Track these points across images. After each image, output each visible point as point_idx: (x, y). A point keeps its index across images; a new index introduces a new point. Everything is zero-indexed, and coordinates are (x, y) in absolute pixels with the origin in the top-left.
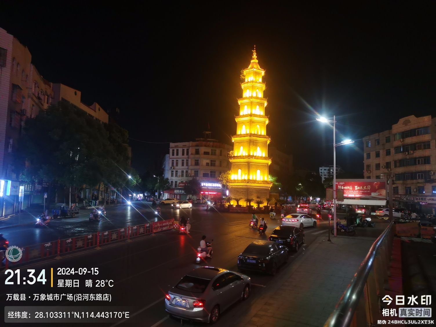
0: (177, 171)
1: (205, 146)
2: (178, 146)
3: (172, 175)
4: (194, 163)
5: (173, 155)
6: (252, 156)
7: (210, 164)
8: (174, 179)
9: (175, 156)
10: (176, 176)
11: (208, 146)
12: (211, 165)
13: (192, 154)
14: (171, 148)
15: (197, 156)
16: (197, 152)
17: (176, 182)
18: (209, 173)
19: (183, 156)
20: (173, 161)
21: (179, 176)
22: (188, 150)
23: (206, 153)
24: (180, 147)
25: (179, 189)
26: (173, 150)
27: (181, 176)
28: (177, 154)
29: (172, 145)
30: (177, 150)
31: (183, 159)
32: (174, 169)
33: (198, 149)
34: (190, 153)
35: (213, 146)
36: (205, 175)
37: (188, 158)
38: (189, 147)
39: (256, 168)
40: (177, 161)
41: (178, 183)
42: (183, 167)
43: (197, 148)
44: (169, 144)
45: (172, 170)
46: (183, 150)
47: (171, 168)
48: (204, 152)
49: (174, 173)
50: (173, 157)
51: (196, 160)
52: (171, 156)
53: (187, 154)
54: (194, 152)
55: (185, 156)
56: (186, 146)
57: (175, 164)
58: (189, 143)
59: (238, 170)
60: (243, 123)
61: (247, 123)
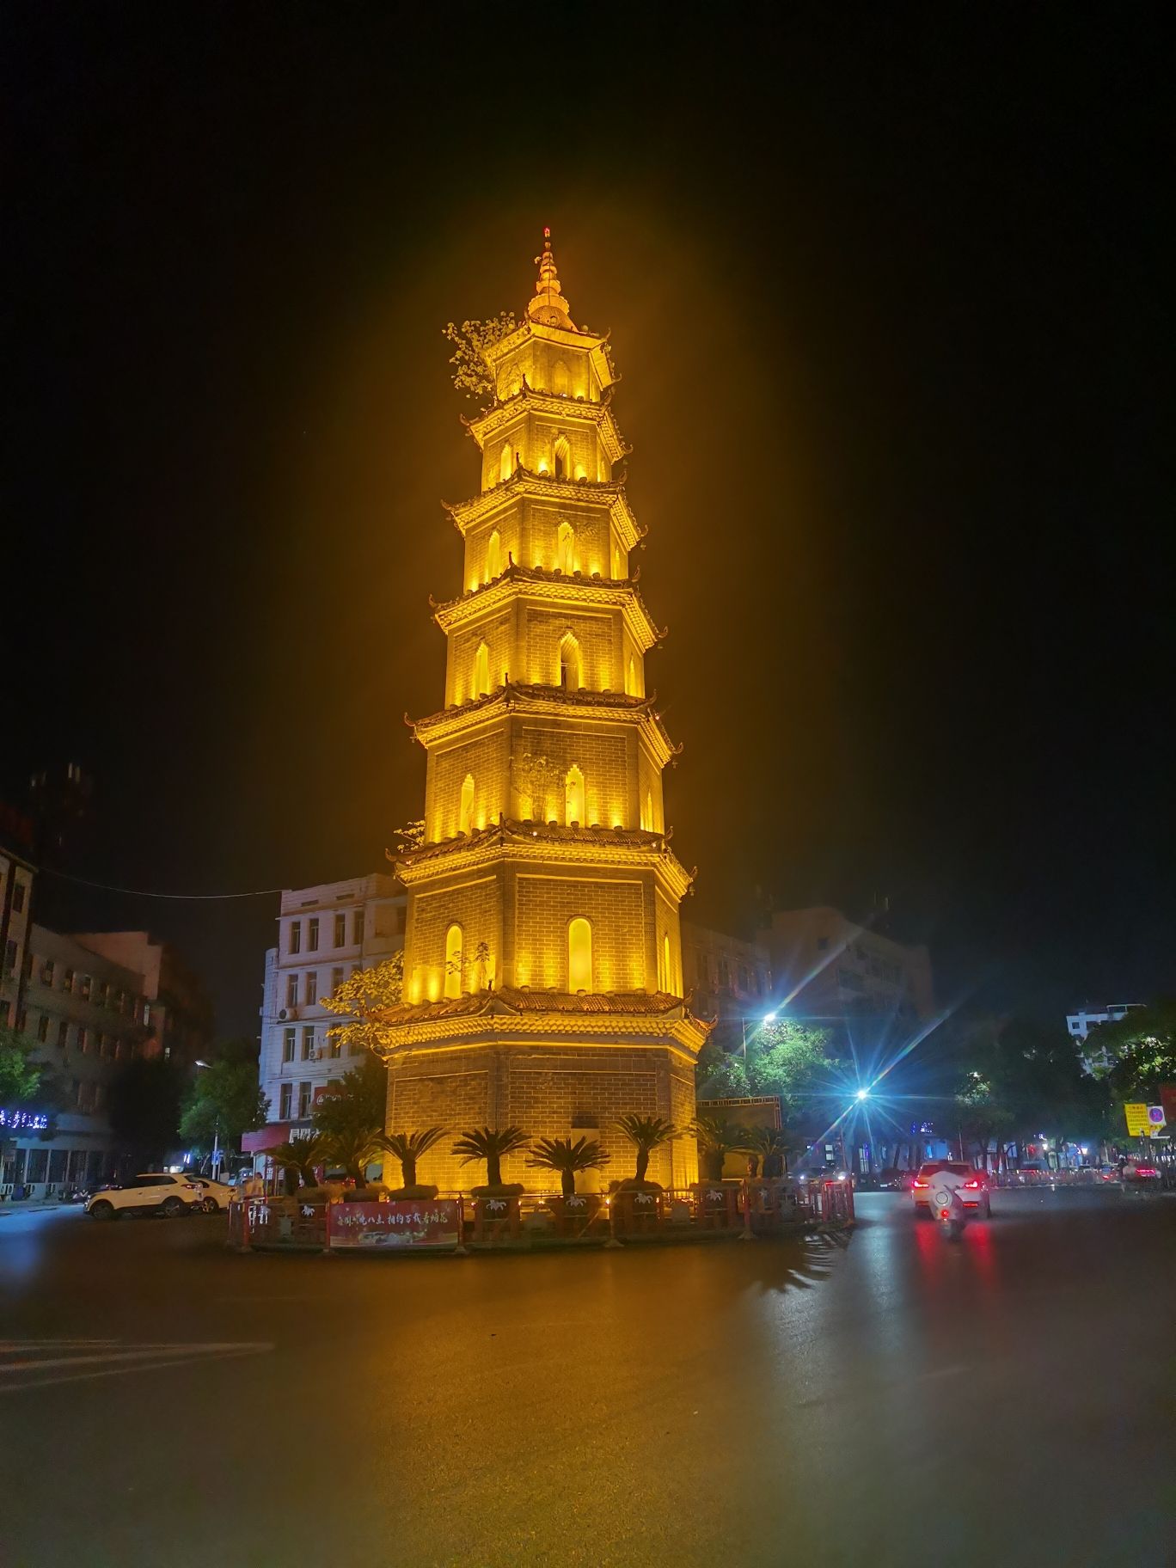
0: (309, 1031)
2: (316, 902)
3: (289, 1055)
5: (295, 949)
6: (526, 823)
8: (298, 1070)
9: (304, 954)
10: (306, 1056)
13: (378, 935)
14: (285, 915)
17: (305, 1087)
19: (340, 952)
20: (294, 978)
21: (317, 1056)
22: (359, 917)
24: (326, 908)
25: (311, 1125)
26: (296, 925)
27: (327, 1054)
28: (313, 946)
29: (290, 898)
30: (314, 922)
31: (338, 964)
32: (295, 1018)
34: (368, 932)
37: (360, 956)
38: (366, 902)
40: (312, 976)
41: (313, 1093)
44: (280, 895)
45: (286, 1026)
46: (340, 919)
47: (283, 1014)
49: (299, 1039)
50: (295, 958)
52: (286, 957)
53: (358, 938)
54: (391, 921)
55: (349, 947)
56: (351, 896)
57: (301, 996)
58: (364, 880)
59: (446, 934)
60: (480, 632)
61: (497, 629)
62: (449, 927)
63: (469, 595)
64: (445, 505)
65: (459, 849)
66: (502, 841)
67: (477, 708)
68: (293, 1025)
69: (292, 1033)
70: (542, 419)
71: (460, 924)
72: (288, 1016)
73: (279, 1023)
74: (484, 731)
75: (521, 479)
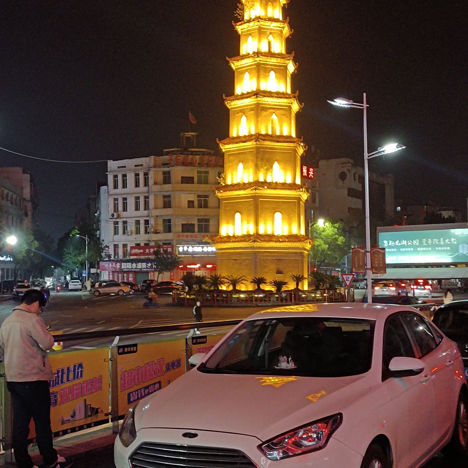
0: (125, 223)
1: (184, 164)
2: (125, 167)
3: (116, 232)
4: (160, 202)
5: (116, 187)
6: (262, 183)
7: (196, 204)
8: (121, 239)
9: (120, 190)
10: (124, 233)
11: (191, 164)
12: (200, 206)
13: (155, 183)
14: (110, 172)
15: (167, 187)
16: (167, 179)
17: (125, 246)
18: (196, 222)
19: (138, 190)
20: (116, 200)
21: (130, 233)
22: (146, 174)
23: (187, 180)
24: (130, 170)
25: (132, 261)
26: (116, 177)
27: (134, 232)
28: (125, 186)
29: (112, 165)
30: (124, 176)
31: (137, 195)
32: (119, 217)
33: (169, 173)
34: (151, 182)
35: (200, 165)
36: (187, 228)
37: (148, 192)
38: (149, 169)
39: (274, 208)
40: (125, 199)
41: (129, 249)
42: (138, 213)
43: (166, 169)
45: (114, 220)
46: (137, 175)
47: (113, 215)
48: (182, 177)
49: (120, 226)
50: (116, 191)
51: (164, 197)
52: (112, 190)
53: (146, 184)
54: (161, 178)
55: (142, 188)
56: (142, 165)
57: (120, 208)
58: (147, 159)
59: (234, 215)
60: (242, 111)
61: (249, 111)
62: (236, 213)
63: (238, 95)
64: (228, 59)
65: (240, 189)
66: (256, 189)
67: (245, 142)
68: (117, 220)
69: (117, 223)
70: (264, 29)
71: (240, 213)
72: (115, 216)
73: (111, 218)
74: (246, 149)
75: (258, 57)
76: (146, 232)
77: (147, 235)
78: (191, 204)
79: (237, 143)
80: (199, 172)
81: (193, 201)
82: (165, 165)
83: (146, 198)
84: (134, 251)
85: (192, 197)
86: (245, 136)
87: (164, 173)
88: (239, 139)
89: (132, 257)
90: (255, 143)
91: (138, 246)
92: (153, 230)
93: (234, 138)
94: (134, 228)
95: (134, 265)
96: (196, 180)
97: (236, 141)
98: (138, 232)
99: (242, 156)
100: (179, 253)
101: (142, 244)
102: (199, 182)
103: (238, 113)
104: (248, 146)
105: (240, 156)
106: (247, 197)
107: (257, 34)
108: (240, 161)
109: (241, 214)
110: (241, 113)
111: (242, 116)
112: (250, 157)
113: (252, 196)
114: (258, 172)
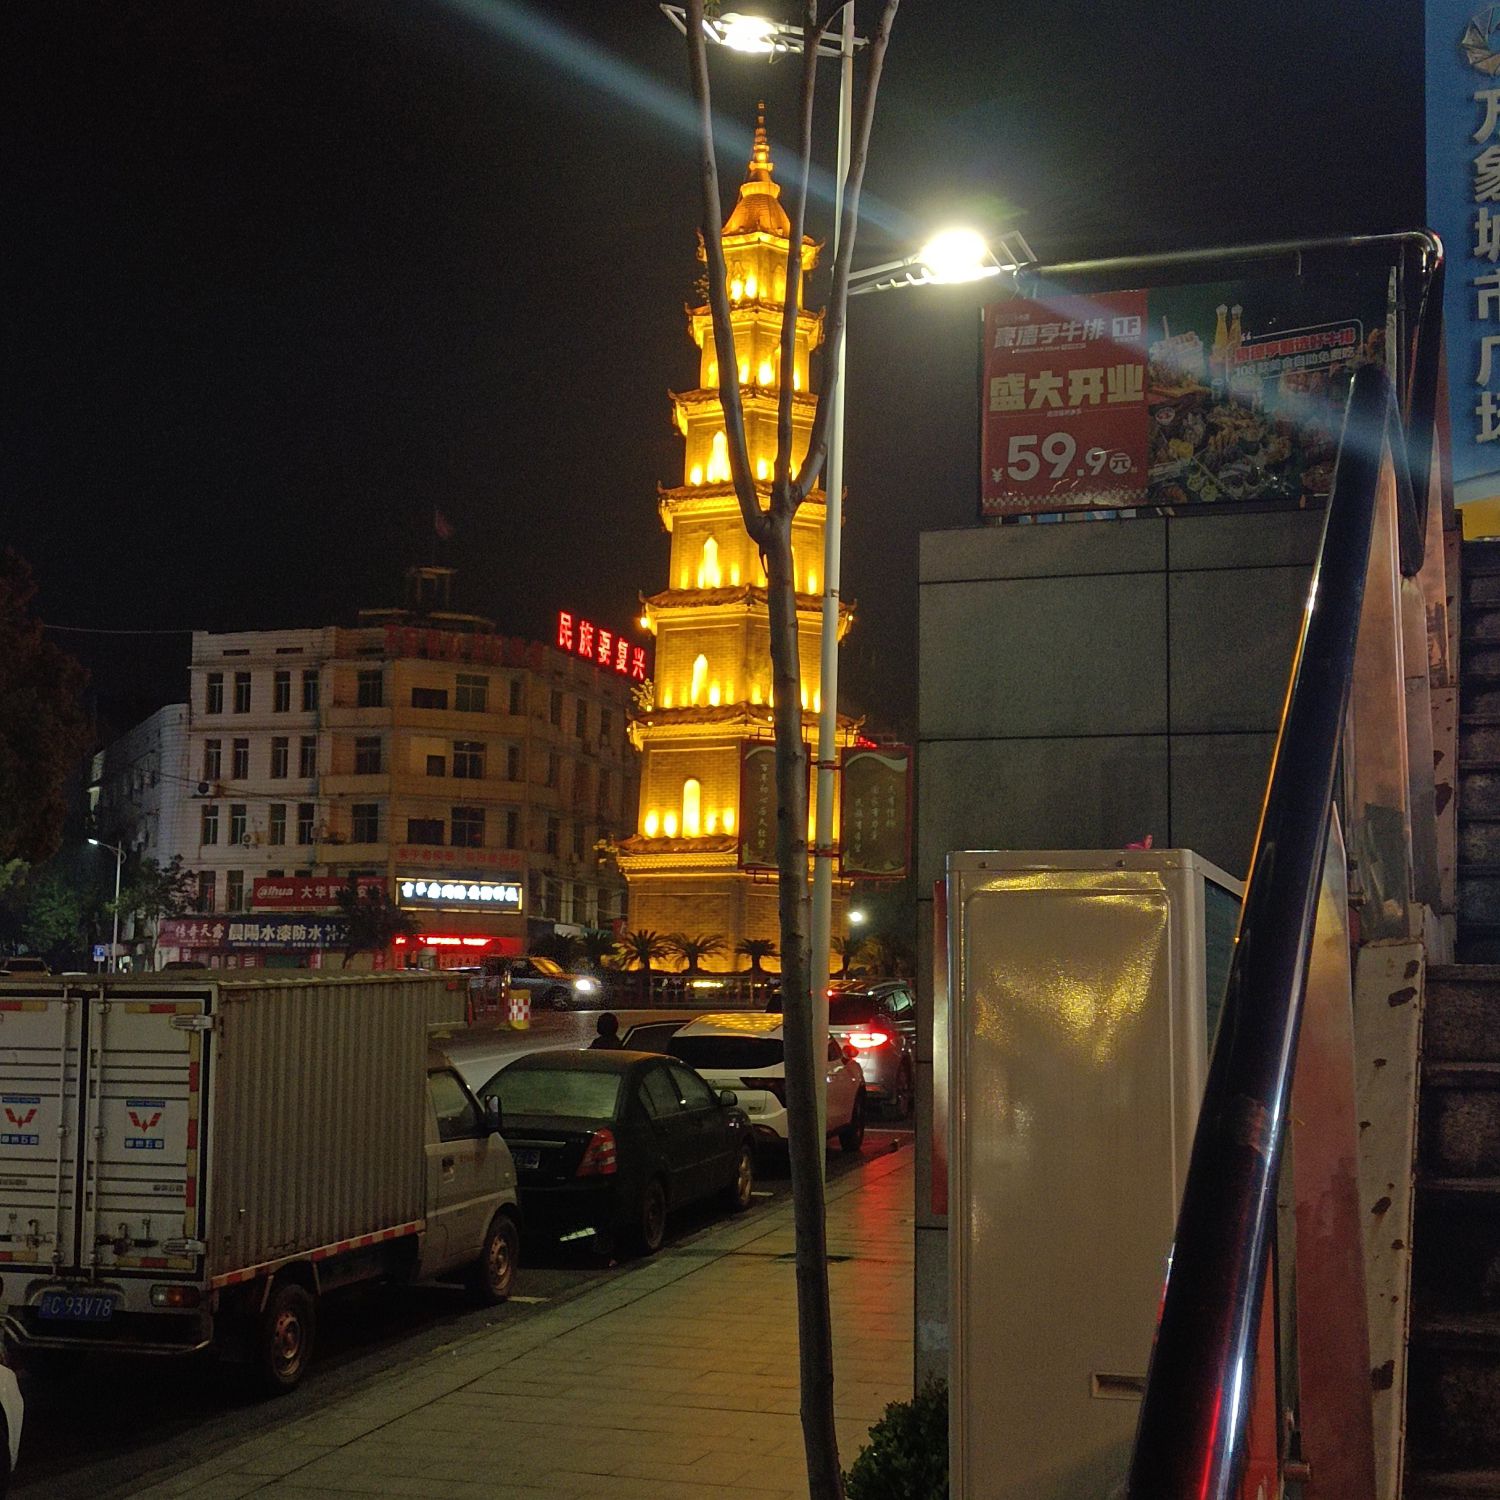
0: (238, 810)
1: (423, 653)
2: (247, 652)
3: (209, 836)
4: (349, 756)
5: (214, 705)
7: (449, 765)
8: (221, 857)
9: (228, 716)
10: (234, 840)
11: (442, 655)
12: (459, 773)
13: (338, 703)
14: (199, 664)
15: (373, 714)
16: (371, 692)
17: (235, 877)
18: (446, 816)
19: (282, 718)
20: (213, 744)
21: (253, 840)
22: (310, 677)
23: (427, 698)
24: (262, 662)
25: (261, 920)
26: (215, 679)
27: (266, 838)
28: (243, 704)
29: (206, 644)
30: (243, 678)
31: (279, 734)
32: (220, 792)
33: (378, 675)
34: (325, 699)
35: (467, 658)
36: (424, 832)
37: (317, 726)
38: (321, 661)
40: (241, 744)
41: (248, 884)
42: (280, 785)
43: (373, 665)
44: (190, 637)
45: (207, 802)
46: (282, 678)
47: (203, 788)
48: (415, 690)
49: (223, 821)
50: (215, 719)
51: (360, 742)
52: (202, 718)
53: (310, 702)
54: (352, 687)
55: (296, 714)
56: (300, 650)
57: (226, 766)
58: (318, 633)
59: (683, 785)
60: (707, 527)
61: (727, 529)
62: (686, 780)
63: (694, 488)
64: (672, 395)
65: (702, 721)
66: (746, 722)
67: (717, 603)
68: (215, 802)
69: (214, 810)
70: (766, 329)
71: (698, 779)
72: (211, 791)
73: (195, 797)
74: (719, 622)
75: (754, 396)
76: (304, 838)
77: (306, 849)
78: (435, 764)
79: (695, 605)
80: (460, 678)
81: (442, 759)
82: (365, 652)
83: (308, 743)
84: (264, 892)
85: (440, 748)
86: (714, 591)
87: (363, 676)
88: (694, 596)
89: (255, 910)
90: (745, 607)
91: (275, 877)
92: (325, 835)
93: (681, 593)
94: (265, 827)
95: (268, 931)
96: (452, 698)
97: (693, 599)
98: (277, 836)
99: (705, 639)
100: (404, 901)
101: (290, 873)
102: (461, 706)
103: (695, 531)
104: (724, 613)
105: (701, 638)
106: (717, 740)
107: (749, 341)
108: (699, 652)
109: (701, 783)
110: (702, 533)
111: (707, 538)
112: (728, 642)
113: (732, 739)
114: (749, 680)
